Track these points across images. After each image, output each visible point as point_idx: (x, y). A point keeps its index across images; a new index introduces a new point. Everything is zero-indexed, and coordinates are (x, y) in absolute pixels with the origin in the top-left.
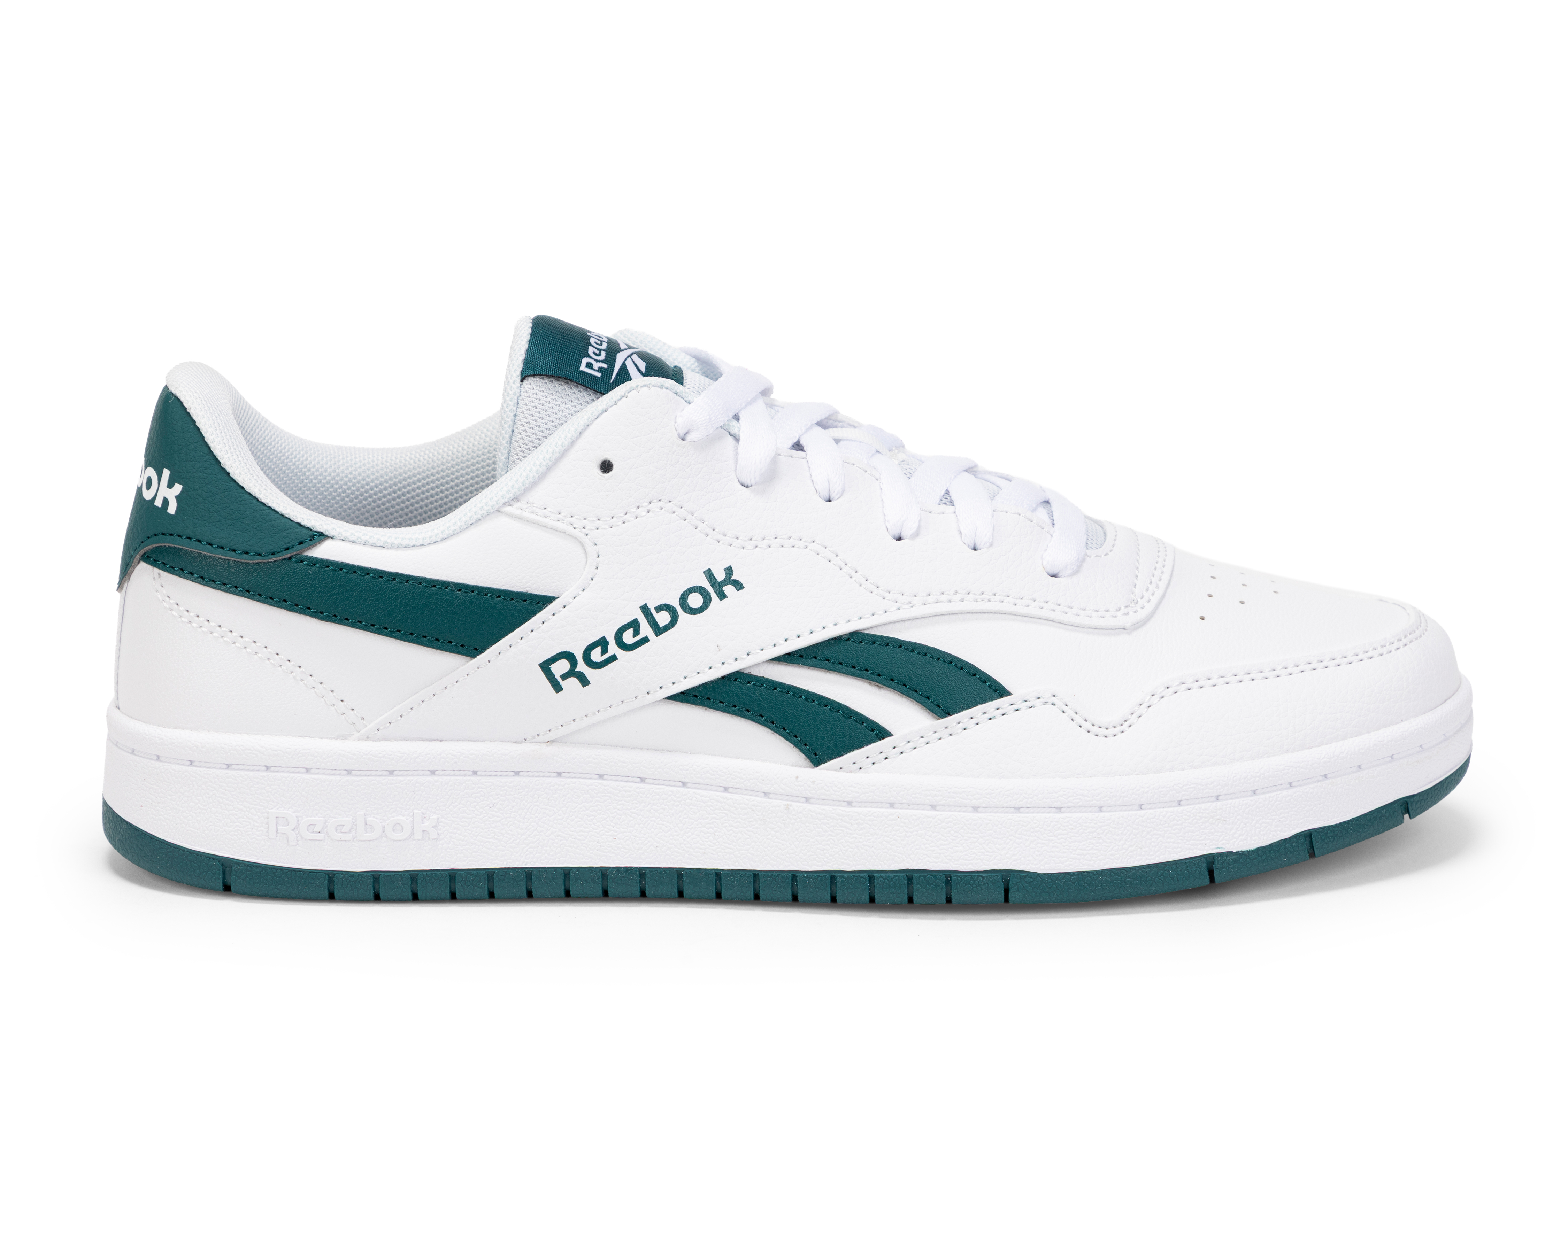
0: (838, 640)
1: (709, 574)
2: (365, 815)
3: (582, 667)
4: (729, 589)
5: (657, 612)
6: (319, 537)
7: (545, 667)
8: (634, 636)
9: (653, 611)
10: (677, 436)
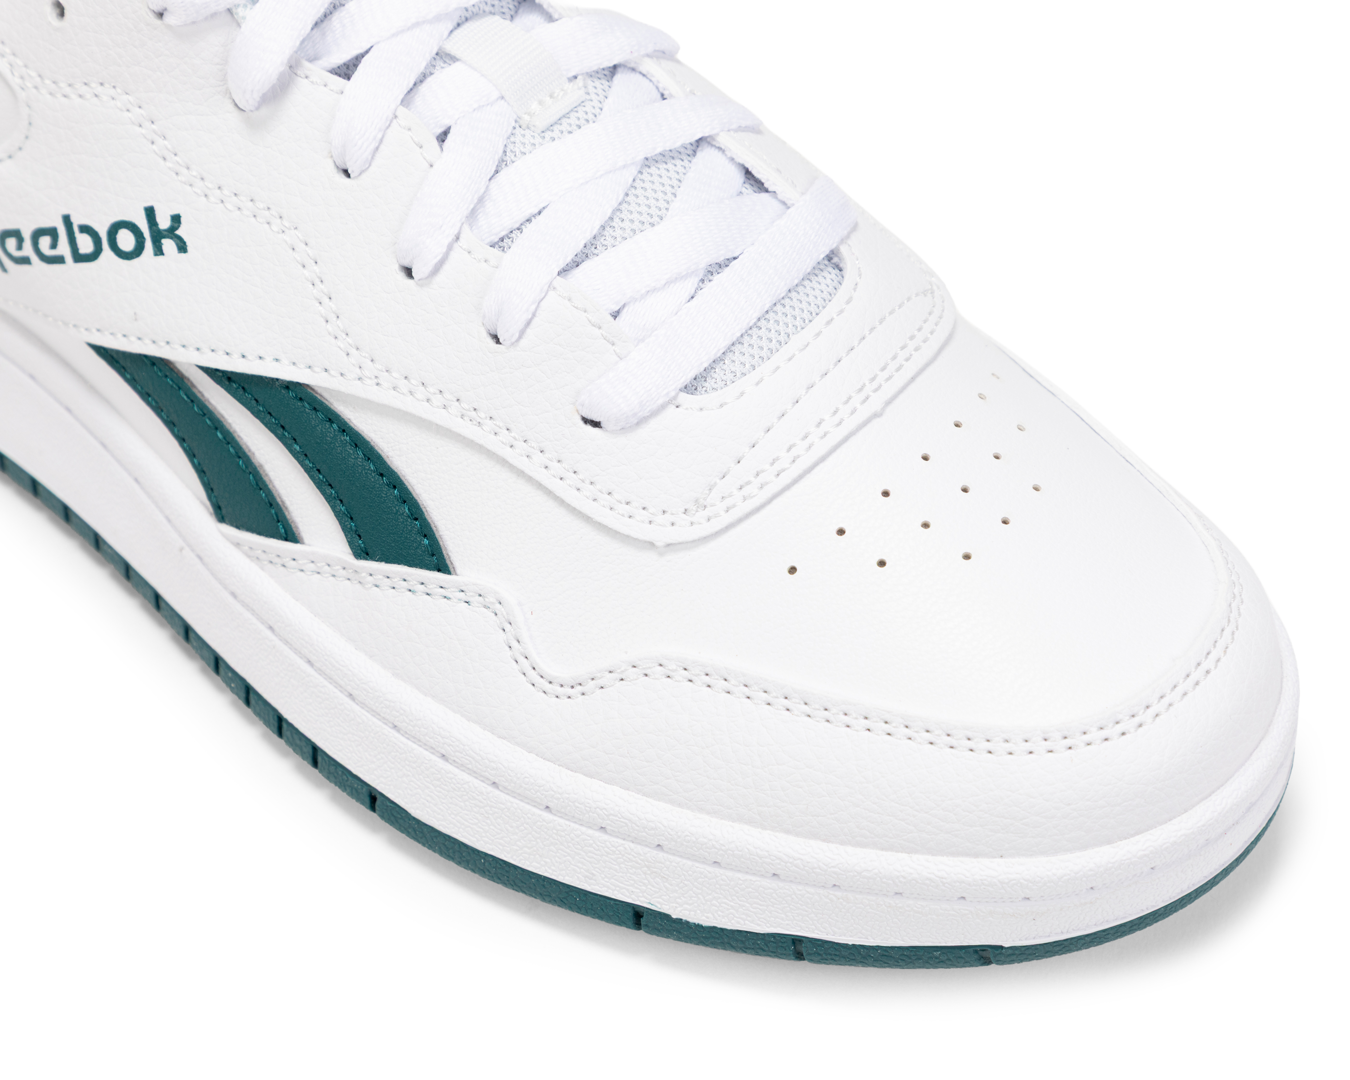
0: (271, 381)
1: (150, 213)
4: (168, 245)
5: (80, 232)
8: (51, 248)
9: (76, 228)
10: (148, 10)
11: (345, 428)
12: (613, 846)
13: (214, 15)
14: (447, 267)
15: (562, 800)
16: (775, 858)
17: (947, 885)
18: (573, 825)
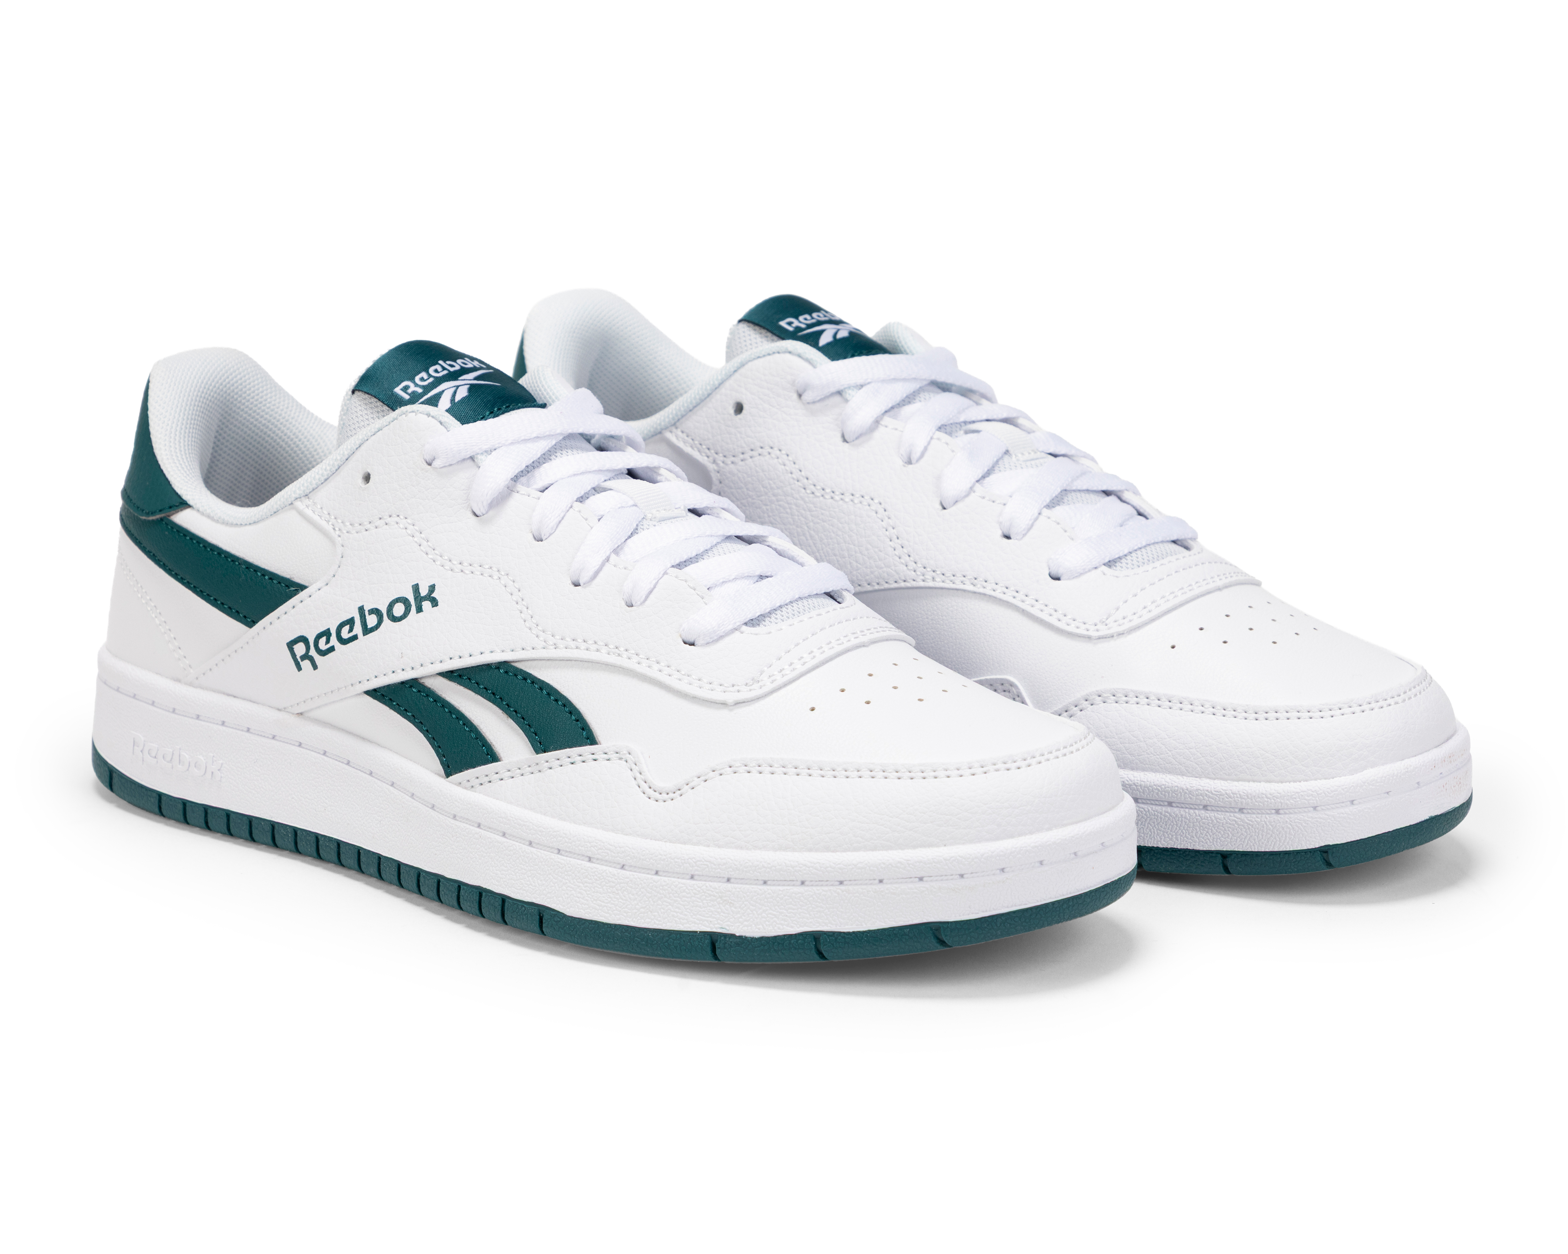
0: (488, 667)
1: (416, 588)
2: (180, 749)
3: (313, 652)
4: (426, 605)
5: (369, 615)
6: (183, 504)
7: (291, 645)
8: (349, 633)
9: (367, 613)
10: (423, 460)
11: (535, 680)
12: (699, 887)
13: (464, 460)
14: (601, 574)
15: (666, 860)
16: (802, 866)
17: (911, 866)
18: (673, 879)
